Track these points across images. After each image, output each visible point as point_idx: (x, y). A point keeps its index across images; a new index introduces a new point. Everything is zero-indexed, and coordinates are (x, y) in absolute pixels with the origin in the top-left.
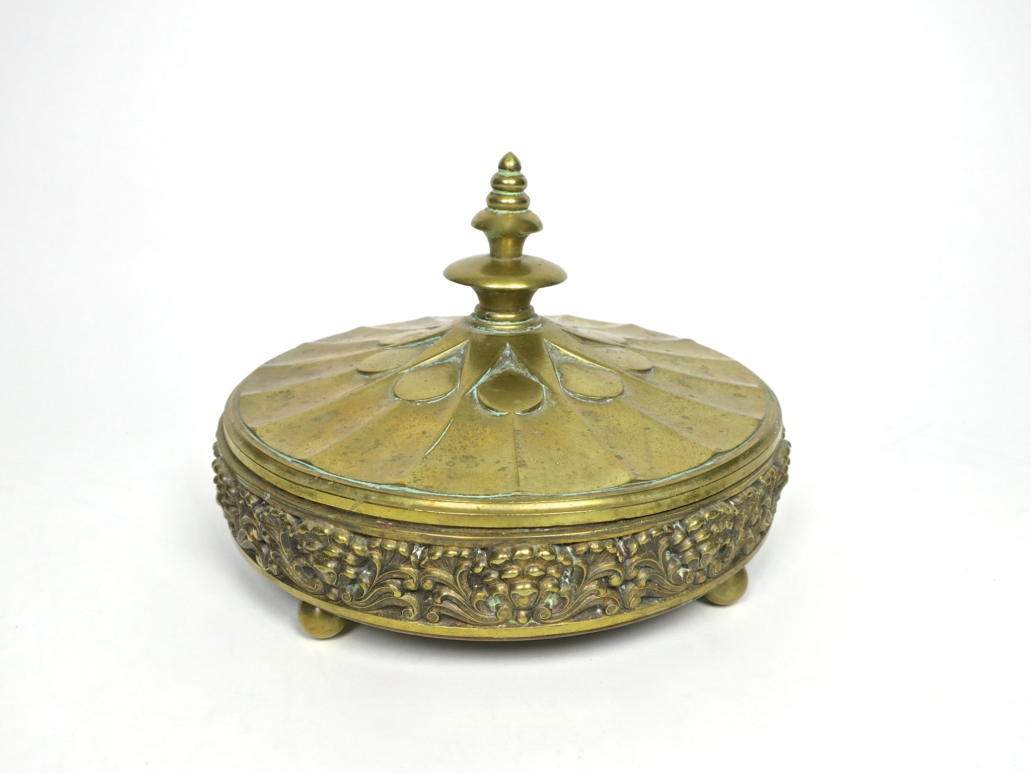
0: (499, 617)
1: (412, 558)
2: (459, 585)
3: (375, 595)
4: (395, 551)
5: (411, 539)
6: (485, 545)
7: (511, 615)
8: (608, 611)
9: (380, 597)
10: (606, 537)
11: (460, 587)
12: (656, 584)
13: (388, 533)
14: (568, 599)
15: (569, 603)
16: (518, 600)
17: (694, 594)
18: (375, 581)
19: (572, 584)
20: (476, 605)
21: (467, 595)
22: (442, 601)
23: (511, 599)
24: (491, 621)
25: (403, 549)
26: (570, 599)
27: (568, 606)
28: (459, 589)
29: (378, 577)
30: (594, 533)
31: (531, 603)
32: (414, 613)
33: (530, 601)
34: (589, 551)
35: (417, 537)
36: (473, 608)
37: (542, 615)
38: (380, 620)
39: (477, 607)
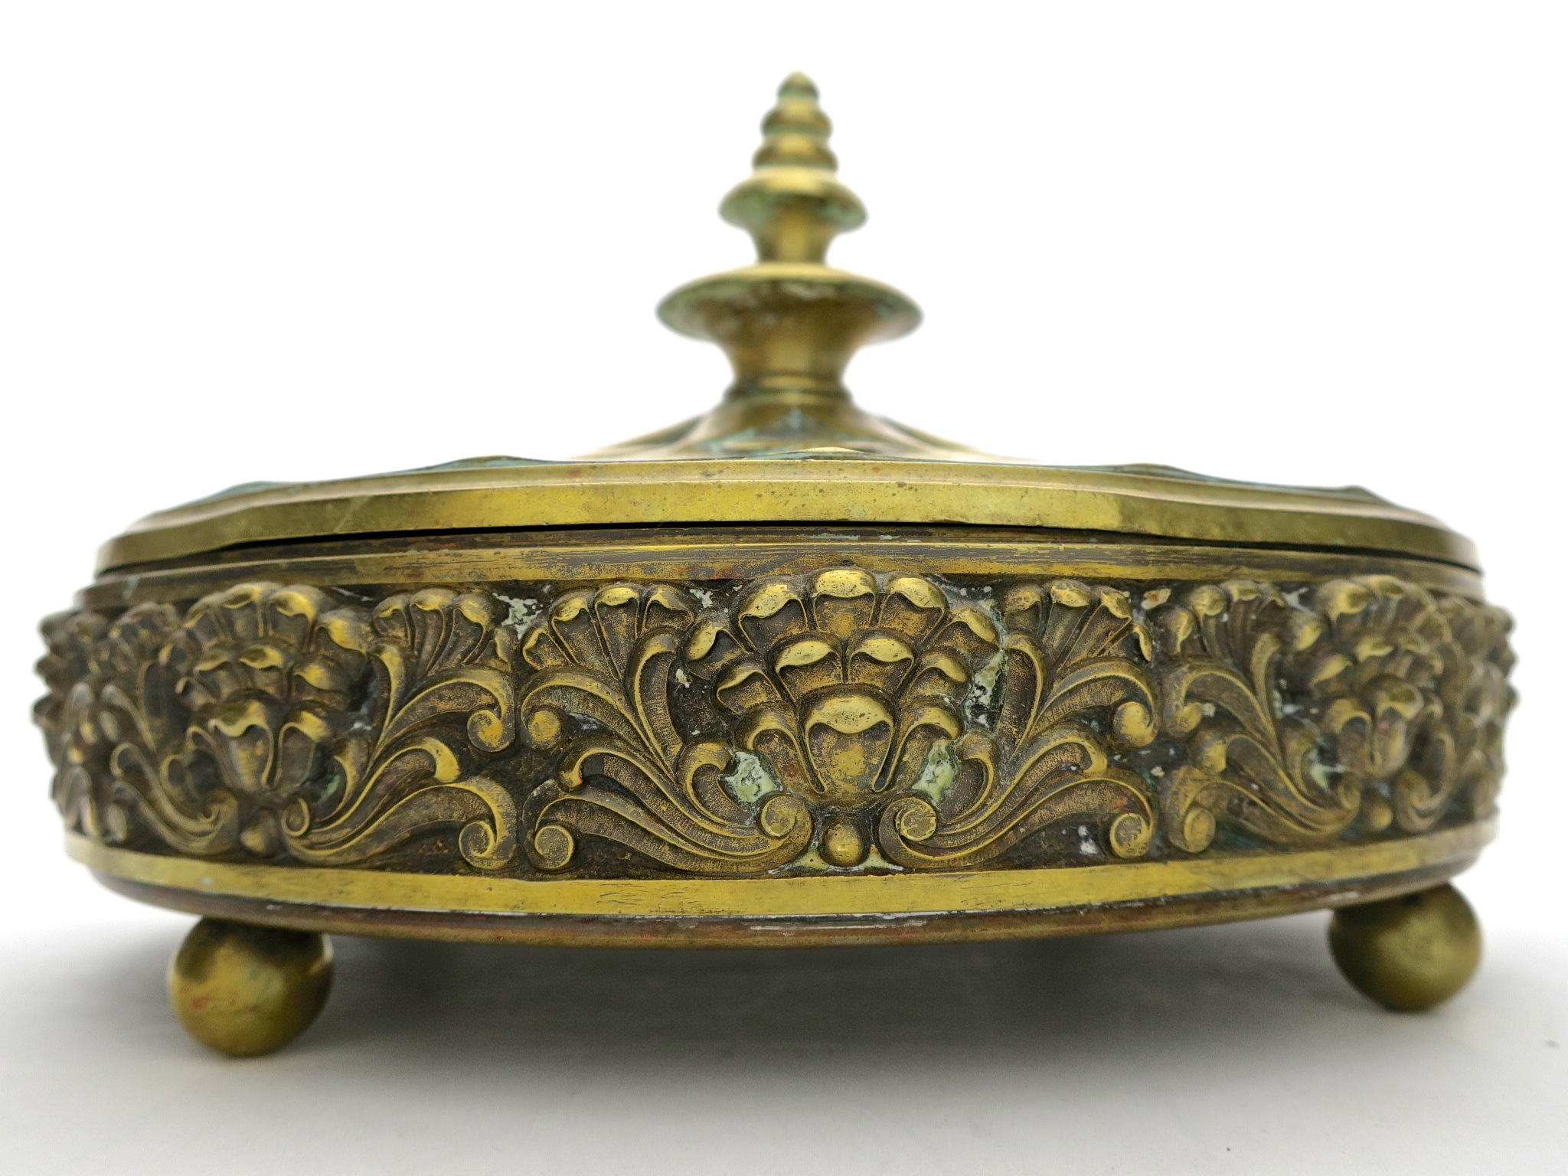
0: (768, 829)
1: (501, 638)
2: (640, 708)
3: (380, 789)
4: (451, 616)
5: (502, 572)
6: (723, 571)
7: (808, 825)
8: (1117, 834)
9: (396, 794)
10: (1095, 570)
11: (643, 718)
12: (1255, 787)
13: (434, 564)
14: (990, 765)
15: (994, 787)
16: (827, 760)
17: (1362, 860)
18: (383, 735)
19: (999, 725)
20: (694, 786)
21: (664, 750)
22: (586, 780)
23: (806, 757)
24: (743, 849)
25: (474, 609)
26: (997, 769)
27: (990, 796)
28: (641, 726)
29: (393, 716)
30: (1058, 552)
31: (871, 776)
32: (495, 831)
33: (868, 764)
34: (1046, 608)
35: (519, 564)
36: (684, 798)
37: (907, 823)
38: (391, 884)
39: (697, 795)
